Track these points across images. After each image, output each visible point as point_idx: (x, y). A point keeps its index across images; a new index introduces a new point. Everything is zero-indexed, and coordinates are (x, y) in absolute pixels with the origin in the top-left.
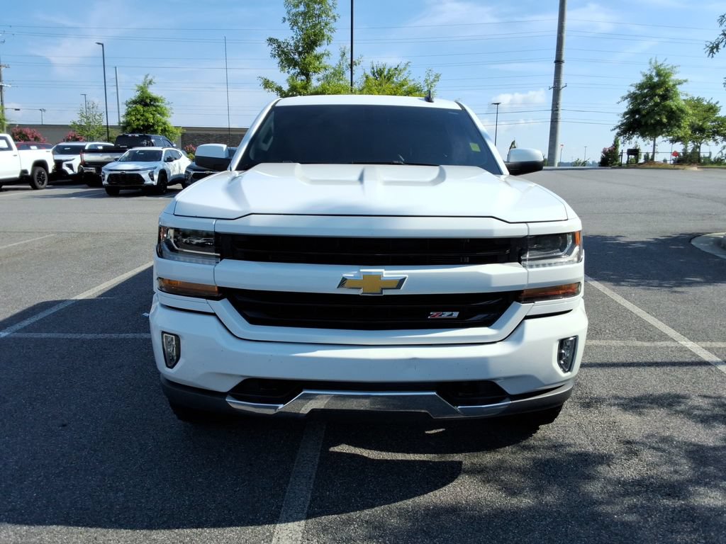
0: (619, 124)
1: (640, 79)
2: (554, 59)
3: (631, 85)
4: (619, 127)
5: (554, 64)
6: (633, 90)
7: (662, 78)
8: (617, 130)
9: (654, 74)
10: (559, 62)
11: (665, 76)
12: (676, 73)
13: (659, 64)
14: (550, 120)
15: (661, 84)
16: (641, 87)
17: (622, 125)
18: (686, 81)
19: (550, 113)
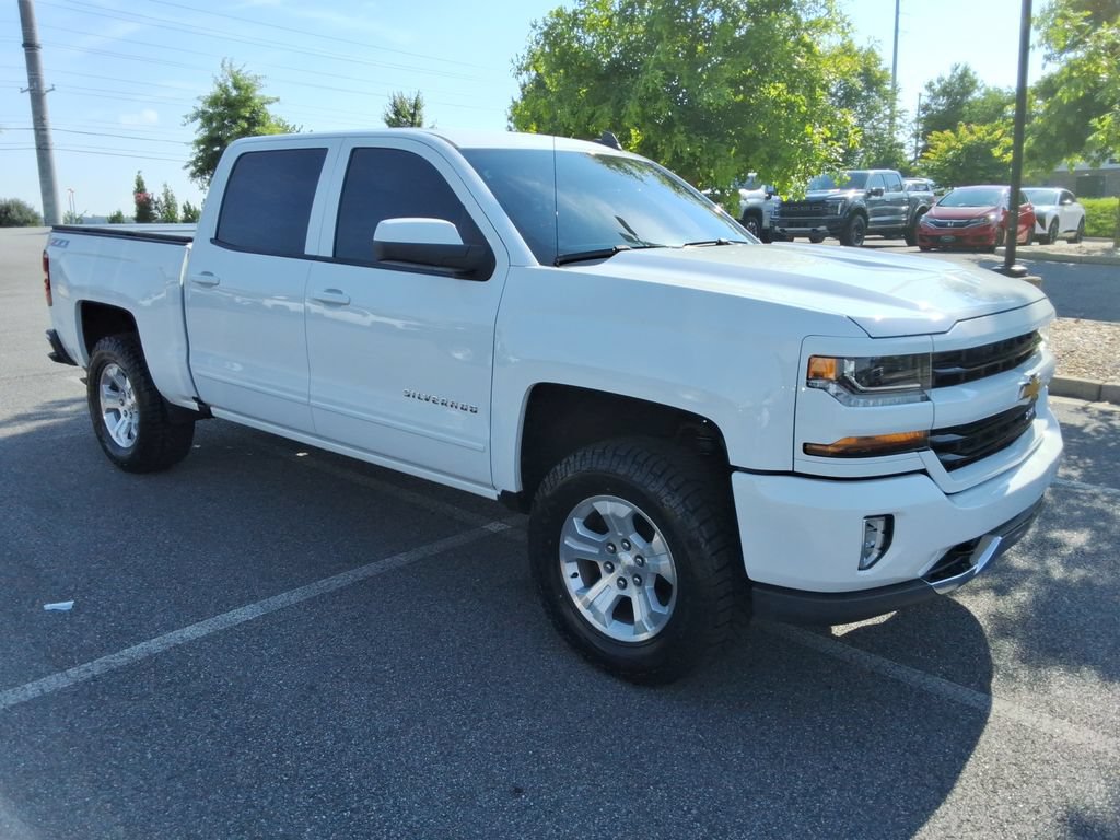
0: (194, 159)
1: (210, 90)
2: (22, 41)
3: (198, 98)
4: (194, 163)
5: (23, 49)
6: (200, 106)
7: (243, 92)
8: (192, 168)
9: (230, 84)
10: (30, 46)
11: (247, 90)
12: (261, 86)
13: (235, 70)
14: (34, 146)
15: (245, 101)
16: (214, 102)
17: (198, 159)
18: (277, 100)
19: (32, 134)
